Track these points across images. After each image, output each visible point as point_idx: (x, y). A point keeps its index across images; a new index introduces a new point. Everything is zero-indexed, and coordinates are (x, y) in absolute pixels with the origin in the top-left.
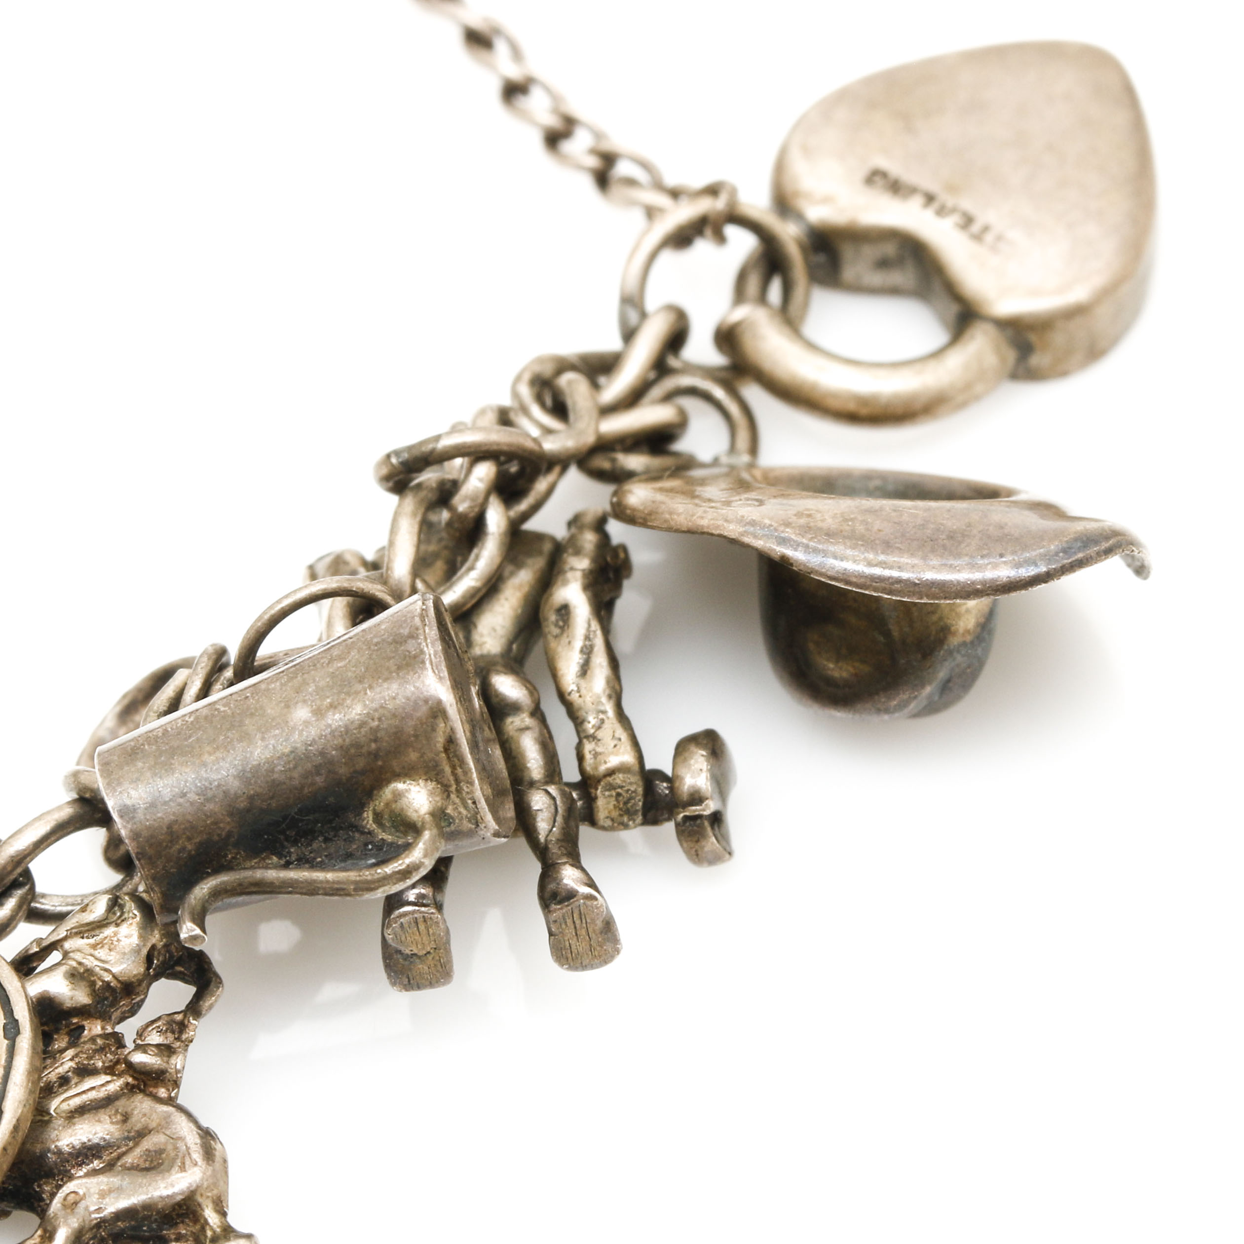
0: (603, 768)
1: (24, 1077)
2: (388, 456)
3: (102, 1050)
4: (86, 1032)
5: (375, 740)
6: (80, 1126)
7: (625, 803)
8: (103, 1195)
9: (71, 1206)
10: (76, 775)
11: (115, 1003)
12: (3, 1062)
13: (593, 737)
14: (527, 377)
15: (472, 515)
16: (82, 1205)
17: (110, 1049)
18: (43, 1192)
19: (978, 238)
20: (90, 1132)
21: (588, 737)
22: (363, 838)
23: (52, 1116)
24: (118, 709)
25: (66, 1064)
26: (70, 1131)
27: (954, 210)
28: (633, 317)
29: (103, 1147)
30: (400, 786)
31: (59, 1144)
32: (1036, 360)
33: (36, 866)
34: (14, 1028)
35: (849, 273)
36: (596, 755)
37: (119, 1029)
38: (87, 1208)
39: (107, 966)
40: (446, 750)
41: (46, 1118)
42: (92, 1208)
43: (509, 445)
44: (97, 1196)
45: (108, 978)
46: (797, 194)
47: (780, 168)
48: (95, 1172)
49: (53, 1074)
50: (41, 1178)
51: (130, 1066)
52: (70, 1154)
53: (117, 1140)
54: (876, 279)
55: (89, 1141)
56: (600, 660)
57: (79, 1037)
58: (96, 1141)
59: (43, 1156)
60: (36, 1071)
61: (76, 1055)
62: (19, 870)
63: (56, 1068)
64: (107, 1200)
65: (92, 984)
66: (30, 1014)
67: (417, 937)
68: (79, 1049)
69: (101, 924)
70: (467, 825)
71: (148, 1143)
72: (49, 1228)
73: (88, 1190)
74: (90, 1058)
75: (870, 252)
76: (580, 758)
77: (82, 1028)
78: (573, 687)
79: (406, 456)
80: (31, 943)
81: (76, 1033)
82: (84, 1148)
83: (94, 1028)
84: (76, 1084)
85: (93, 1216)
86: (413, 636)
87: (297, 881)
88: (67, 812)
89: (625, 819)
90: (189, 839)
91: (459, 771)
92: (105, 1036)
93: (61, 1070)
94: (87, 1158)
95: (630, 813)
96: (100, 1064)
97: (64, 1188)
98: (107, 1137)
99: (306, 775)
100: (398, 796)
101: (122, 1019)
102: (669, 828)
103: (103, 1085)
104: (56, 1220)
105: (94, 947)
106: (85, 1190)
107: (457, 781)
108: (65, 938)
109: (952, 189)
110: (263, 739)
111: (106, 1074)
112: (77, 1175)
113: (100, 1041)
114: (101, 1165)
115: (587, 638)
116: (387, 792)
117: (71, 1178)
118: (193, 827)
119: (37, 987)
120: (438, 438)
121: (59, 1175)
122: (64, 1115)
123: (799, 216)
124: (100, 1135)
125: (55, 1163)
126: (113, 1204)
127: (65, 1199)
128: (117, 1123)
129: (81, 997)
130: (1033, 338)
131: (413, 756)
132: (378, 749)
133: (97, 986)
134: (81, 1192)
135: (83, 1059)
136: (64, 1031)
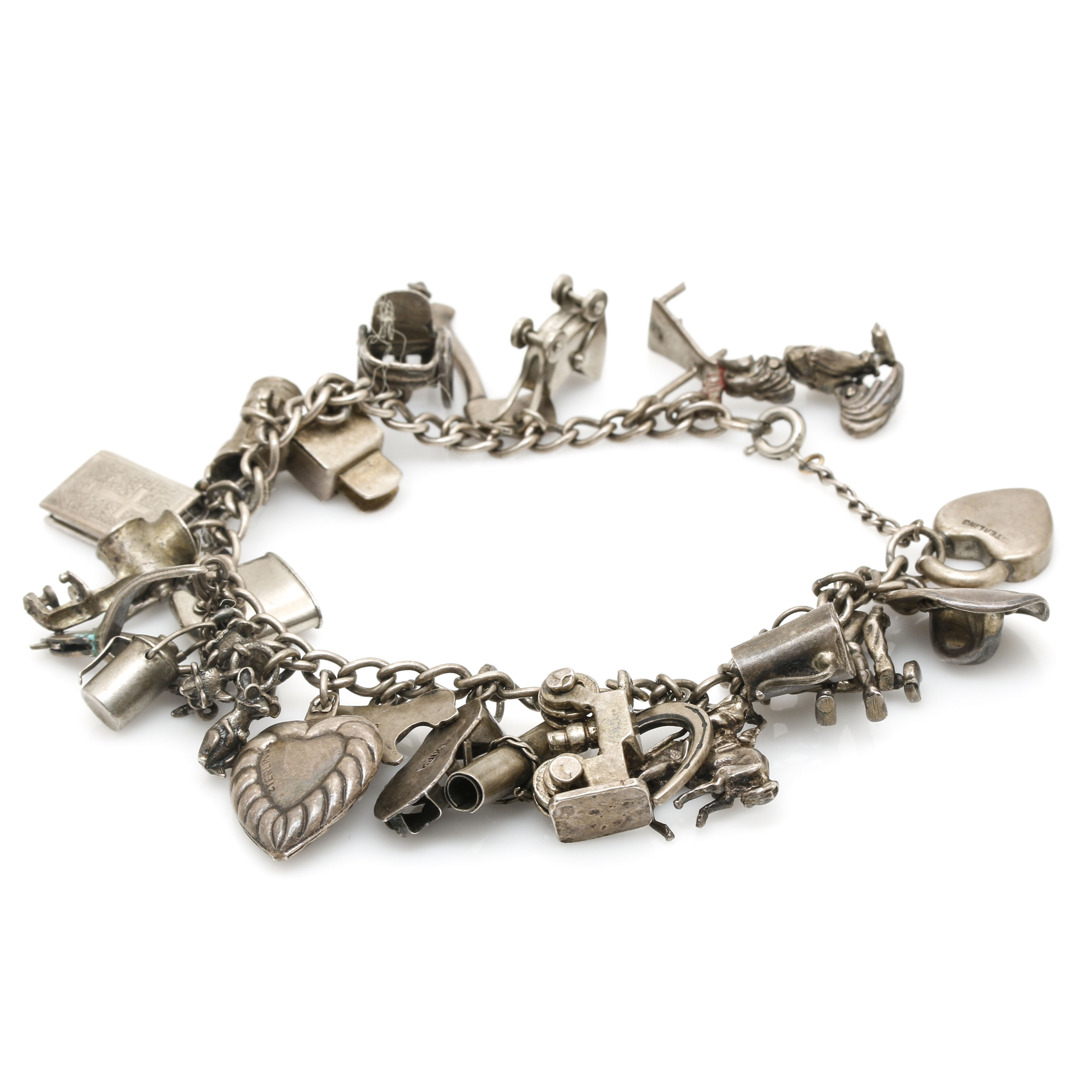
0: (882, 670)
1: (707, 742)
2: (817, 581)
5: (816, 640)
6: (724, 755)
7: (889, 681)
8: (732, 771)
11: (734, 726)
12: (702, 733)
13: (879, 661)
14: (858, 571)
15: (843, 599)
19: (998, 538)
20: (727, 757)
21: (877, 661)
22: (811, 670)
23: (715, 753)
25: (720, 740)
26: (721, 756)
27: (990, 530)
28: (890, 558)
29: (731, 760)
30: (822, 653)
31: (717, 760)
32: (1016, 574)
33: (708, 692)
34: (705, 727)
35: (957, 552)
36: (880, 666)
38: (726, 774)
39: (732, 715)
40: (837, 642)
42: (729, 774)
43: (854, 578)
44: (730, 771)
45: (733, 718)
46: (941, 527)
47: (936, 520)
48: (729, 767)
49: (715, 742)
51: (739, 740)
52: (721, 763)
53: (736, 758)
54: (966, 554)
55: (726, 759)
56: (881, 639)
58: (728, 759)
60: (710, 742)
61: (723, 738)
62: (705, 693)
64: (734, 772)
65: (728, 720)
66: (711, 724)
67: (826, 706)
69: (730, 703)
70: (843, 668)
71: (745, 758)
74: (727, 739)
75: (964, 544)
76: (875, 667)
78: (873, 647)
79: (823, 580)
82: (725, 761)
83: (728, 732)
84: (723, 745)
85: (729, 776)
86: (827, 610)
87: (792, 680)
88: (719, 676)
89: (888, 687)
90: (759, 670)
91: (841, 648)
93: (718, 742)
95: (890, 685)
96: (730, 740)
98: (733, 758)
99: (795, 650)
100: (822, 656)
101: (737, 729)
102: (902, 689)
103: (731, 745)
104: (718, 776)
107: (840, 652)
108: (719, 707)
109: (990, 525)
110: (782, 640)
111: (732, 743)
112: (723, 767)
113: (730, 735)
114: (731, 764)
115: (877, 634)
116: (819, 655)
118: (760, 667)
120: (832, 575)
122: (719, 753)
123: (942, 533)
124: (730, 757)
125: (716, 765)
128: (736, 754)
129: (724, 722)
130: (1014, 566)
131: (827, 644)
132: (817, 642)
135: (725, 739)
136: (719, 732)
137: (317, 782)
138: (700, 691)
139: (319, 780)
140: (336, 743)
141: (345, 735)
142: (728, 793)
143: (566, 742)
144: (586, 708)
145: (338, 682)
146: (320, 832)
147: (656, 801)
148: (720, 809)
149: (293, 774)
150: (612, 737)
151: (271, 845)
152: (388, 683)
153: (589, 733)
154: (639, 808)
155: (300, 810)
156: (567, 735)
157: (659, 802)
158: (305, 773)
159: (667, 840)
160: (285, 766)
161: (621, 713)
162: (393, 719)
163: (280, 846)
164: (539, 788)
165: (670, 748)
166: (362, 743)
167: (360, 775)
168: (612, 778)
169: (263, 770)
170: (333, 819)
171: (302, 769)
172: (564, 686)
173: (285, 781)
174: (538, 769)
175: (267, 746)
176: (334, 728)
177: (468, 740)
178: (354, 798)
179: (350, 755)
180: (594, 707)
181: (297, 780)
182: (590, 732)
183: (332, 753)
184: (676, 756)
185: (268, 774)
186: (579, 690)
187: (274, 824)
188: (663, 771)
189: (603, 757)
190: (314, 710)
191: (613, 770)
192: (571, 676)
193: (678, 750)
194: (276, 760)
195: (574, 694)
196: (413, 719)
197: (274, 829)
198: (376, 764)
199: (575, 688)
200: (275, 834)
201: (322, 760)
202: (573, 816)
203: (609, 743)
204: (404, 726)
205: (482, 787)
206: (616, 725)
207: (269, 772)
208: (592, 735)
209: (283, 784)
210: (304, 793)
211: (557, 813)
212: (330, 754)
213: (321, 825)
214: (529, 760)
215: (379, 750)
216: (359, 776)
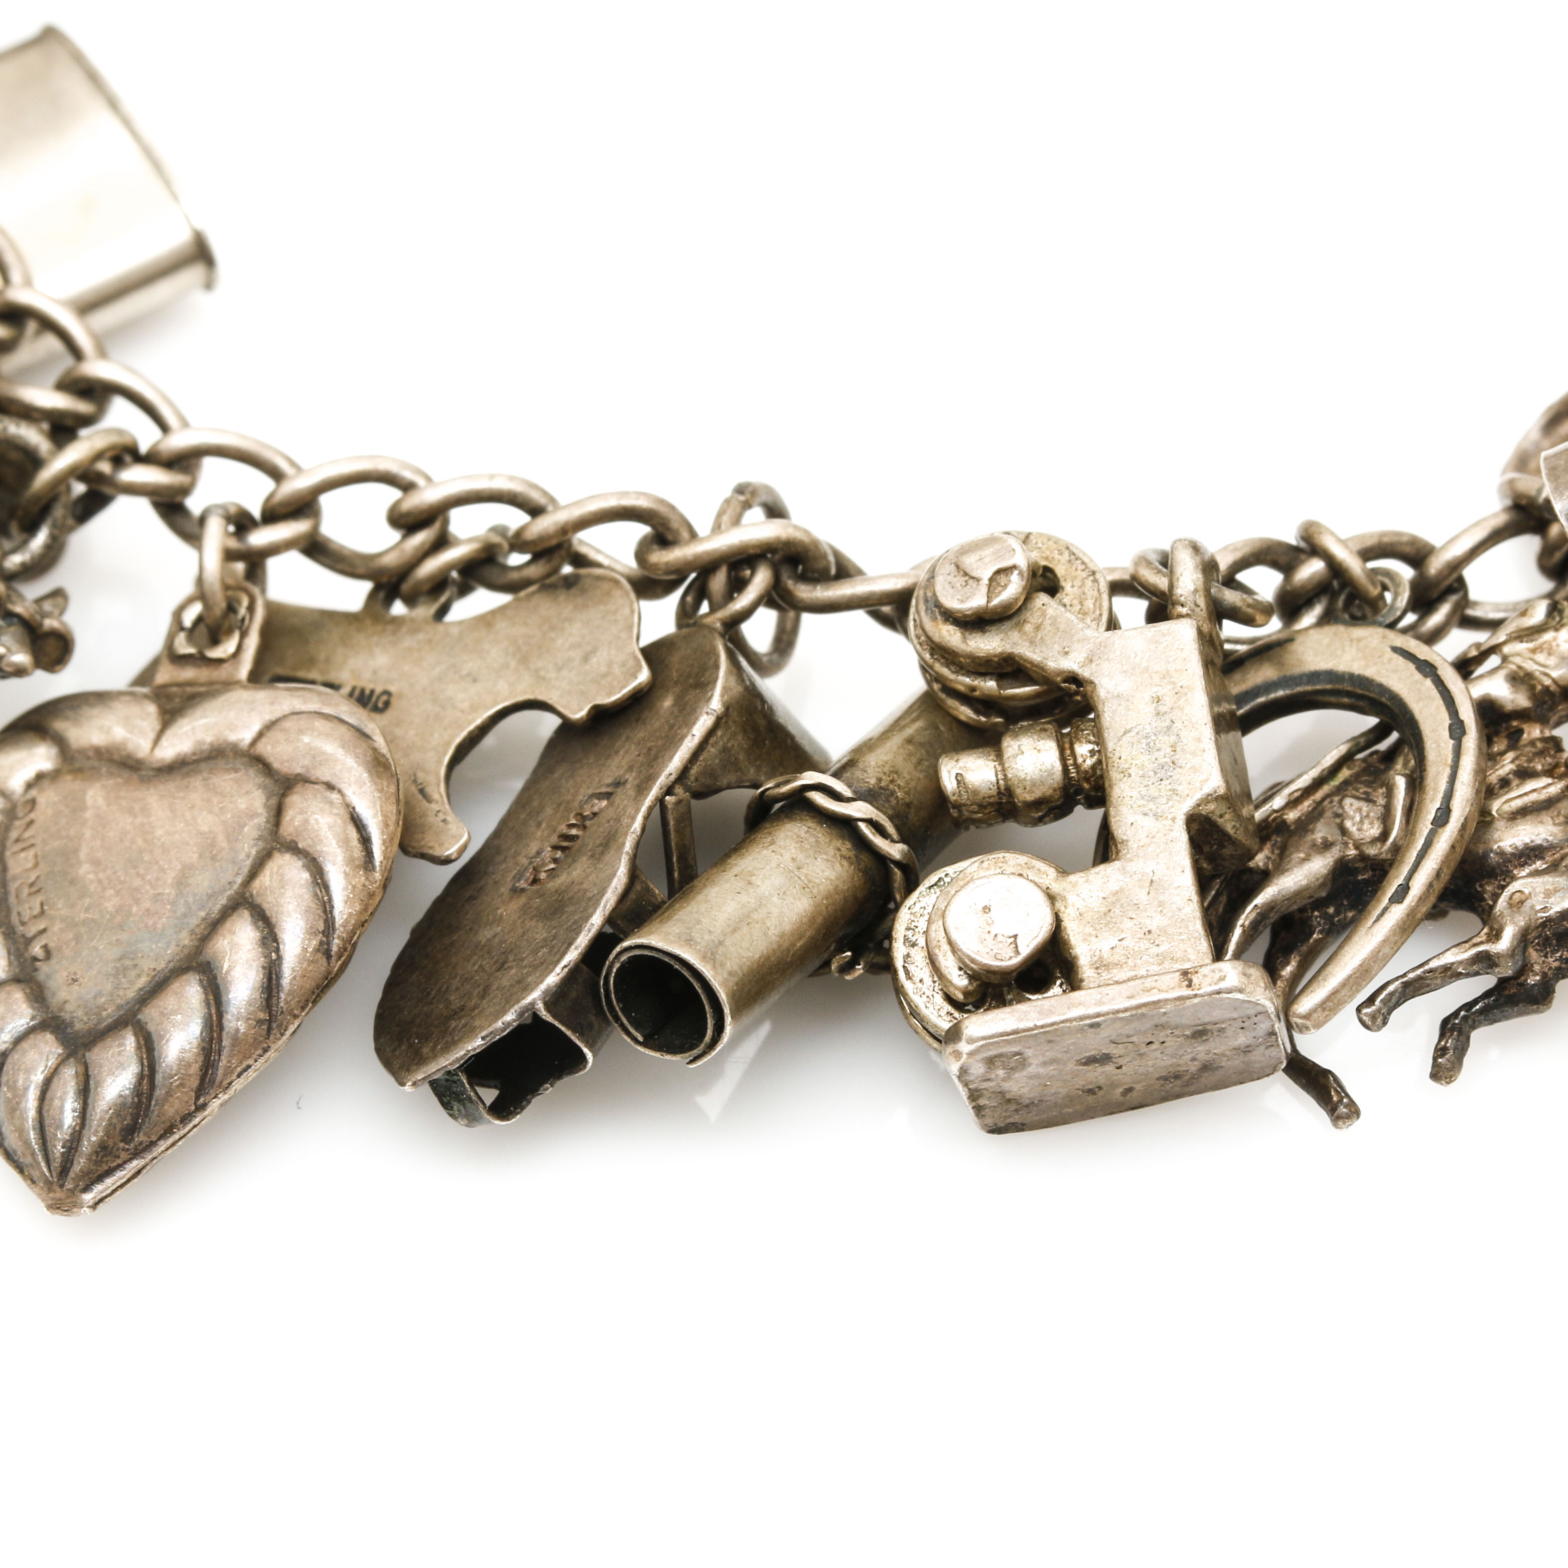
1: (1471, 777)
3: (1541, 753)
4: (1525, 736)
6: (1523, 827)
8: (1548, 894)
9: (1517, 905)
10: (1511, 482)
11: (1552, 708)
12: (1449, 761)
16: (1528, 903)
17: (1549, 753)
18: (1484, 891)
20: (1533, 833)
23: (1494, 817)
24: (1543, 422)
25: (1507, 766)
26: (1513, 831)
29: (1546, 848)
31: (1501, 844)
33: (1469, 573)
34: (1459, 728)
37: (1557, 732)
38: (1532, 907)
39: (1547, 671)
41: (1488, 819)
42: (1538, 907)
44: (1542, 896)
45: (1547, 682)
48: (1537, 873)
49: (1493, 778)
50: (1483, 877)
52: (1512, 854)
53: (1560, 841)
55: (1532, 841)
57: (1518, 739)
58: (1539, 842)
59: (1485, 856)
60: (1480, 773)
61: (1516, 758)
62: (1455, 576)
63: (1497, 770)
64: (1553, 899)
65: (1532, 688)
66: (1475, 715)
68: (1519, 752)
69: (1539, 630)
72: (1495, 926)
73: (1534, 889)
74: (1530, 761)
77: (1520, 732)
80: (1470, 647)
81: (1515, 737)
82: (1527, 848)
83: (1534, 732)
84: (1518, 786)
85: (1539, 915)
88: (1501, 519)
92: (1544, 740)
94: (1530, 859)
96: (1539, 767)
97: (1510, 887)
98: (1550, 838)
101: (1558, 724)
103: (1544, 788)
104: (1502, 918)
105: (1533, 651)
106: (1530, 889)
108: (1504, 643)
111: (1548, 776)
112: (1520, 875)
113: (1539, 745)
114: (1544, 866)
117: (1514, 878)
119: (1479, 690)
121: (1501, 875)
122: (1506, 816)
124: (1543, 836)
125: (1498, 863)
126: (1559, 903)
127: (1511, 898)
128: (1559, 824)
129: (1522, 701)
133: (1537, 690)
134: (1527, 891)
135: (1523, 761)
136: (1504, 734)
137: (186, 940)
138: (1440, 572)
139: (192, 932)
140: (247, 793)
141: (276, 765)
142: (1537, 968)
143: (999, 793)
144: (1065, 681)
145: (259, 538)
146: (196, 1121)
147: (1299, 1021)
148: (1507, 1018)
149: (110, 905)
150: (1153, 799)
151: (38, 1164)
152: (423, 544)
153: (1076, 765)
154: (1242, 1040)
155: (130, 1041)
156: (1004, 770)
157: (1308, 1023)
158: (147, 904)
159: (1335, 1125)
160: (84, 869)
161: (1181, 709)
162: (440, 679)
163: (64, 1171)
164: (911, 968)
165: (1341, 790)
166: (331, 803)
167: (326, 921)
168: (1154, 950)
169: (15, 878)
170: (239, 1076)
171: (136, 890)
172: (995, 602)
173: (83, 930)
174: (909, 902)
175: (29, 786)
176: (244, 736)
177: (679, 790)
178: (307, 1001)
179: (293, 848)
180: (1092, 682)
181: (121, 927)
182: (1080, 760)
183: (233, 833)
184: (1362, 822)
185: (30, 894)
186: (1044, 614)
187: (47, 1083)
188: (1322, 885)
189: (1123, 870)
190: (184, 647)
191: (1155, 922)
192: (1014, 567)
193: (1368, 800)
194: (57, 844)
195: (1028, 628)
196: (502, 686)
197: (44, 1111)
198: (378, 876)
199: (1029, 606)
200: (49, 1131)
201: (201, 855)
202: (1024, 1073)
203: (1141, 820)
204: (474, 708)
205: (723, 996)
206: (1164, 754)
207: (35, 888)
208: (1086, 772)
209: (77, 938)
210: (142, 981)
211: (972, 1071)
212: (229, 839)
213: (197, 1098)
214: (881, 859)
215: (387, 825)
216: (321, 926)
